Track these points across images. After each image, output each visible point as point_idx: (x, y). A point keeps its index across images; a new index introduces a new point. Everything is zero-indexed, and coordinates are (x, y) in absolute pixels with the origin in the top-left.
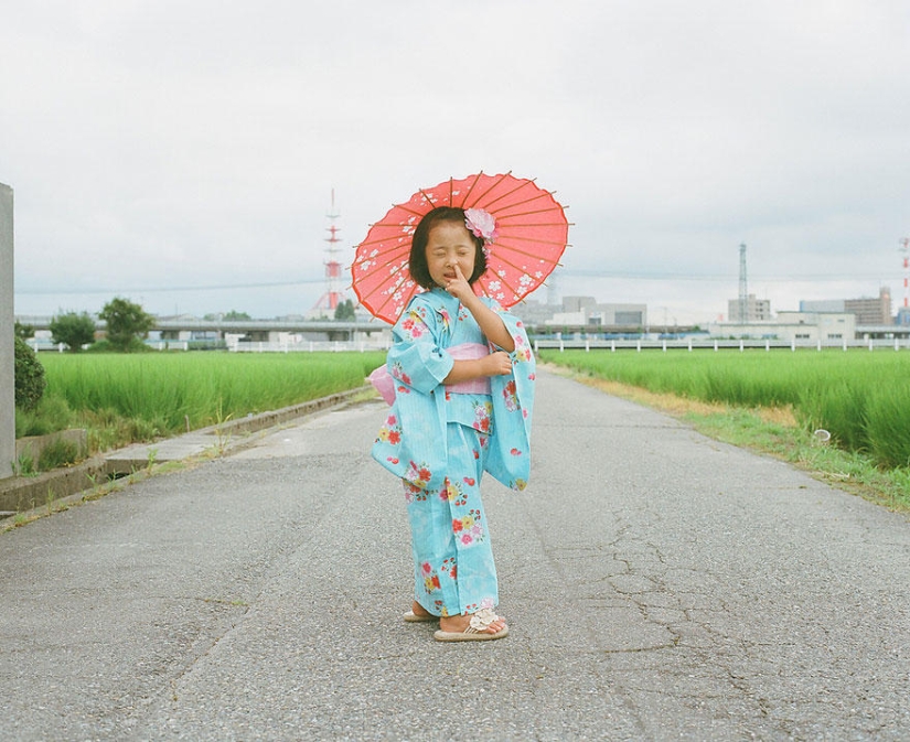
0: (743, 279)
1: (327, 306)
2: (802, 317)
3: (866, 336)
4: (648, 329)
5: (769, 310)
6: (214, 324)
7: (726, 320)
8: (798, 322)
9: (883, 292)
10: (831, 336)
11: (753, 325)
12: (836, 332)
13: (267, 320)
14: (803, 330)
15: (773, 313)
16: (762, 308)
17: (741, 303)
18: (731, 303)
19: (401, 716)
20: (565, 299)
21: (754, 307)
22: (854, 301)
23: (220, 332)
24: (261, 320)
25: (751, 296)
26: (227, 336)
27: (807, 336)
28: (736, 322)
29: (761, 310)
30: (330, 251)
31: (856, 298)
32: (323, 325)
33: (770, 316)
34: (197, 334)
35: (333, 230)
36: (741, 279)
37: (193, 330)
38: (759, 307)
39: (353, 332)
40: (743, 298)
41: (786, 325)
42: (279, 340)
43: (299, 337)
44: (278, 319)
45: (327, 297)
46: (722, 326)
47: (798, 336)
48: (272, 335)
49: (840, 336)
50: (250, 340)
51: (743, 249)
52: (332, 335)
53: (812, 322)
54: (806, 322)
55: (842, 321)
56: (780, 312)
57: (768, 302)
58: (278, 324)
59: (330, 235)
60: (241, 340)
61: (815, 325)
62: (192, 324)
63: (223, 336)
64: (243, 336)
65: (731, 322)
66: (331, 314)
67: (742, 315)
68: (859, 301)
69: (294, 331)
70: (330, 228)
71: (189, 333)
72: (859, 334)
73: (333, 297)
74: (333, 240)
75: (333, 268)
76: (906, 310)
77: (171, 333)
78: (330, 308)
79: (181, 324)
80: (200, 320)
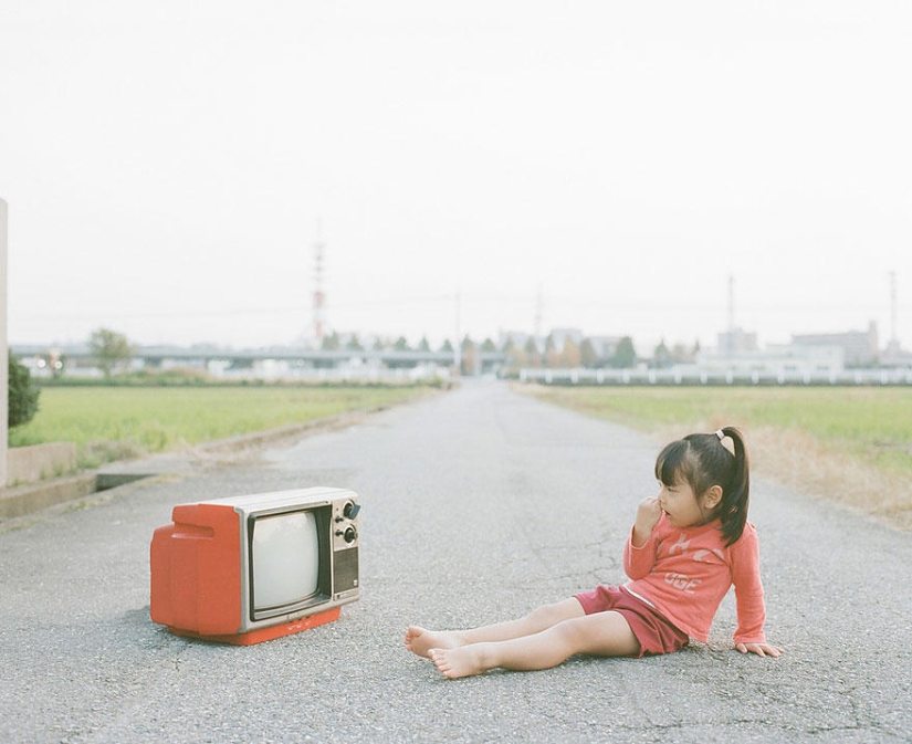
1: (313, 334)
2: (792, 349)
5: (756, 342)
6: (199, 352)
7: (714, 352)
8: (786, 354)
9: (873, 325)
10: (819, 368)
11: (742, 357)
12: (823, 363)
14: (791, 363)
16: (750, 340)
17: (729, 335)
18: (720, 335)
21: (743, 338)
22: (841, 334)
23: (204, 361)
25: (739, 328)
26: (211, 363)
27: (794, 368)
28: (724, 354)
29: (749, 342)
31: (845, 331)
32: (307, 354)
33: (757, 348)
34: (182, 362)
35: (319, 259)
37: (177, 358)
38: (747, 339)
39: (338, 360)
40: (731, 330)
41: (774, 357)
42: (263, 368)
43: (283, 365)
46: (712, 357)
47: (786, 368)
48: (257, 365)
49: (826, 368)
50: (236, 368)
52: (318, 363)
53: (800, 354)
54: (795, 353)
55: (829, 352)
56: (767, 345)
57: (755, 334)
58: (263, 353)
60: (227, 368)
61: (802, 357)
62: (175, 352)
63: (206, 363)
64: (228, 364)
65: (719, 354)
66: (317, 344)
67: (730, 345)
68: (847, 333)
69: (279, 358)
70: (317, 256)
71: (173, 360)
72: (849, 367)
73: (319, 325)
74: (319, 269)
75: (319, 297)
76: (894, 343)
77: (155, 361)
78: (315, 338)
79: (165, 352)
80: (184, 350)
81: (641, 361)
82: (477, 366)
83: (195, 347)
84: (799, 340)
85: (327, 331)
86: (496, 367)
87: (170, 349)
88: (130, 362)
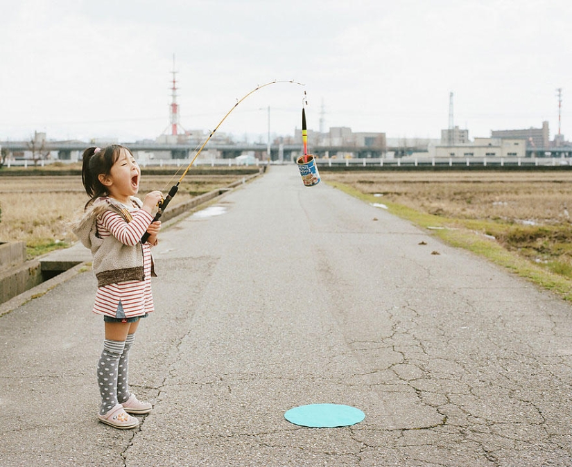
0: (451, 115)
1: (171, 133)
2: (491, 141)
3: (533, 155)
4: (387, 149)
5: (467, 136)
7: (439, 144)
8: (487, 144)
9: (545, 124)
10: (509, 154)
11: (458, 147)
12: (513, 152)
13: (129, 144)
14: (490, 150)
16: (463, 134)
17: (450, 131)
18: (443, 132)
20: (331, 129)
21: (458, 134)
22: (525, 130)
24: (126, 144)
25: (456, 127)
27: (494, 155)
28: (446, 145)
29: (463, 136)
30: (173, 95)
31: (527, 129)
32: (168, 147)
33: (468, 141)
35: (174, 82)
36: (450, 115)
37: (80, 150)
38: (462, 134)
39: (188, 150)
40: (451, 128)
41: (479, 147)
42: (139, 157)
43: (152, 155)
44: (137, 143)
45: (171, 127)
46: (437, 147)
47: (487, 154)
49: (515, 154)
51: (452, 95)
52: (175, 153)
53: (497, 145)
54: (493, 144)
55: (517, 144)
56: (476, 139)
57: (467, 131)
58: (138, 146)
61: (499, 147)
62: (79, 146)
65: (442, 145)
66: (174, 140)
67: (450, 139)
68: (528, 130)
69: (148, 150)
70: (172, 80)
71: (77, 152)
72: (529, 154)
73: (175, 127)
74: (174, 89)
75: (174, 107)
76: (560, 137)
77: (65, 153)
78: (173, 135)
79: (72, 146)
80: (85, 143)
81: (391, 150)
82: (281, 155)
84: (496, 134)
85: (180, 131)
86: (294, 154)
87: (75, 143)
88: (48, 154)
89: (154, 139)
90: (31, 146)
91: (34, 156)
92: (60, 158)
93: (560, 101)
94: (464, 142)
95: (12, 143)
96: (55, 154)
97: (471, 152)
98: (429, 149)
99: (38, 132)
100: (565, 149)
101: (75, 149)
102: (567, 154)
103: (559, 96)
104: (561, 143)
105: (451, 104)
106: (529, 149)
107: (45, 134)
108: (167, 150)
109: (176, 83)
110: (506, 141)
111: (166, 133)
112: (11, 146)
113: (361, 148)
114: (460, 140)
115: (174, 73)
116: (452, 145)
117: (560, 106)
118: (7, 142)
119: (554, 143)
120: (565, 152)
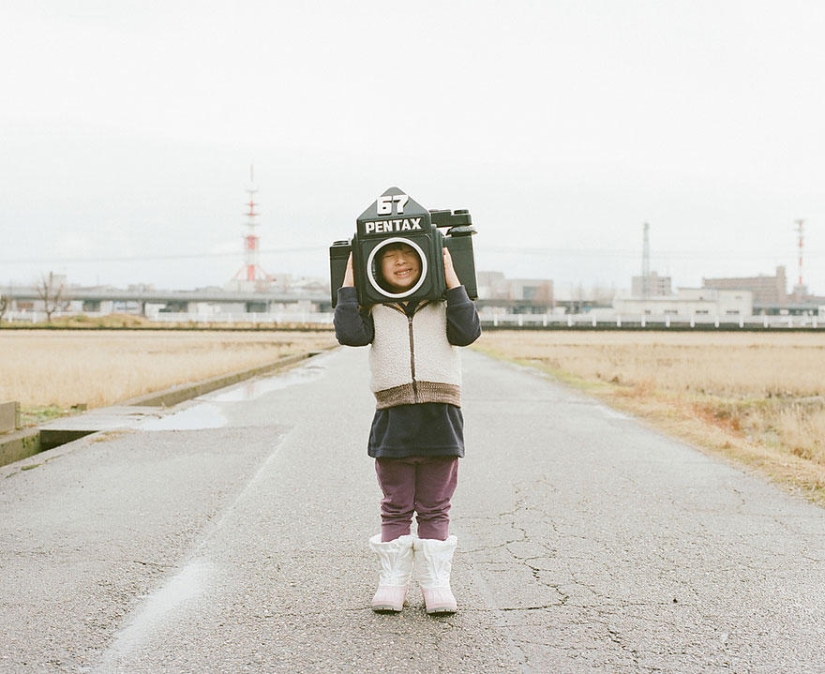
0: (646, 256)
1: (245, 277)
2: (703, 294)
3: (763, 312)
4: (554, 303)
5: (670, 286)
6: (136, 294)
7: (629, 296)
8: (697, 298)
9: (781, 271)
10: (729, 312)
11: (655, 301)
12: (733, 308)
13: (185, 292)
14: (702, 307)
15: (674, 289)
16: (664, 284)
17: (644, 280)
18: (635, 279)
19: (322, 665)
21: (656, 282)
22: (751, 278)
23: (141, 303)
24: (181, 292)
25: (653, 273)
26: (148, 306)
27: (706, 313)
28: (638, 298)
29: (663, 286)
30: (249, 225)
31: (754, 276)
32: (239, 297)
33: (670, 292)
34: (118, 305)
35: (252, 205)
36: (644, 255)
37: (115, 300)
38: (661, 284)
39: (270, 302)
40: (646, 275)
41: (687, 301)
42: (197, 311)
43: (218, 308)
44: (197, 290)
45: (246, 270)
46: (625, 301)
47: (698, 312)
48: (191, 306)
49: (737, 312)
50: (169, 311)
51: (646, 227)
52: (251, 306)
53: (711, 299)
54: (705, 298)
55: (737, 298)
56: (681, 289)
57: (669, 279)
58: (198, 296)
59: (248, 209)
60: (161, 311)
61: (713, 301)
62: (113, 295)
63: (144, 306)
64: (163, 306)
65: (634, 298)
66: (250, 288)
67: (645, 290)
68: (756, 279)
69: (212, 301)
70: (249, 202)
71: (111, 303)
72: (756, 311)
73: (251, 269)
74: (251, 214)
75: (251, 241)
76: (801, 288)
77: (93, 303)
78: (248, 280)
79: (103, 294)
80: (121, 291)
81: (562, 304)
83: (132, 288)
84: (709, 284)
85: (259, 275)
87: (108, 291)
88: (69, 304)
89: (222, 286)
90: (43, 293)
91: (46, 306)
92: (85, 310)
93: (801, 239)
94: (664, 294)
95: (16, 288)
96: (77, 306)
97: (674, 309)
98: (614, 304)
99: (54, 274)
100: (809, 306)
101: (108, 299)
102: (811, 313)
103: (800, 230)
104: (803, 297)
105: (646, 240)
106: (758, 305)
107: (65, 276)
108: (239, 301)
109: (255, 207)
110: (724, 293)
111: (239, 278)
112: (16, 293)
113: (518, 301)
114: (659, 292)
115: (252, 192)
116: (647, 298)
117: (801, 245)
118: (10, 288)
119: (792, 297)
120: (808, 310)
